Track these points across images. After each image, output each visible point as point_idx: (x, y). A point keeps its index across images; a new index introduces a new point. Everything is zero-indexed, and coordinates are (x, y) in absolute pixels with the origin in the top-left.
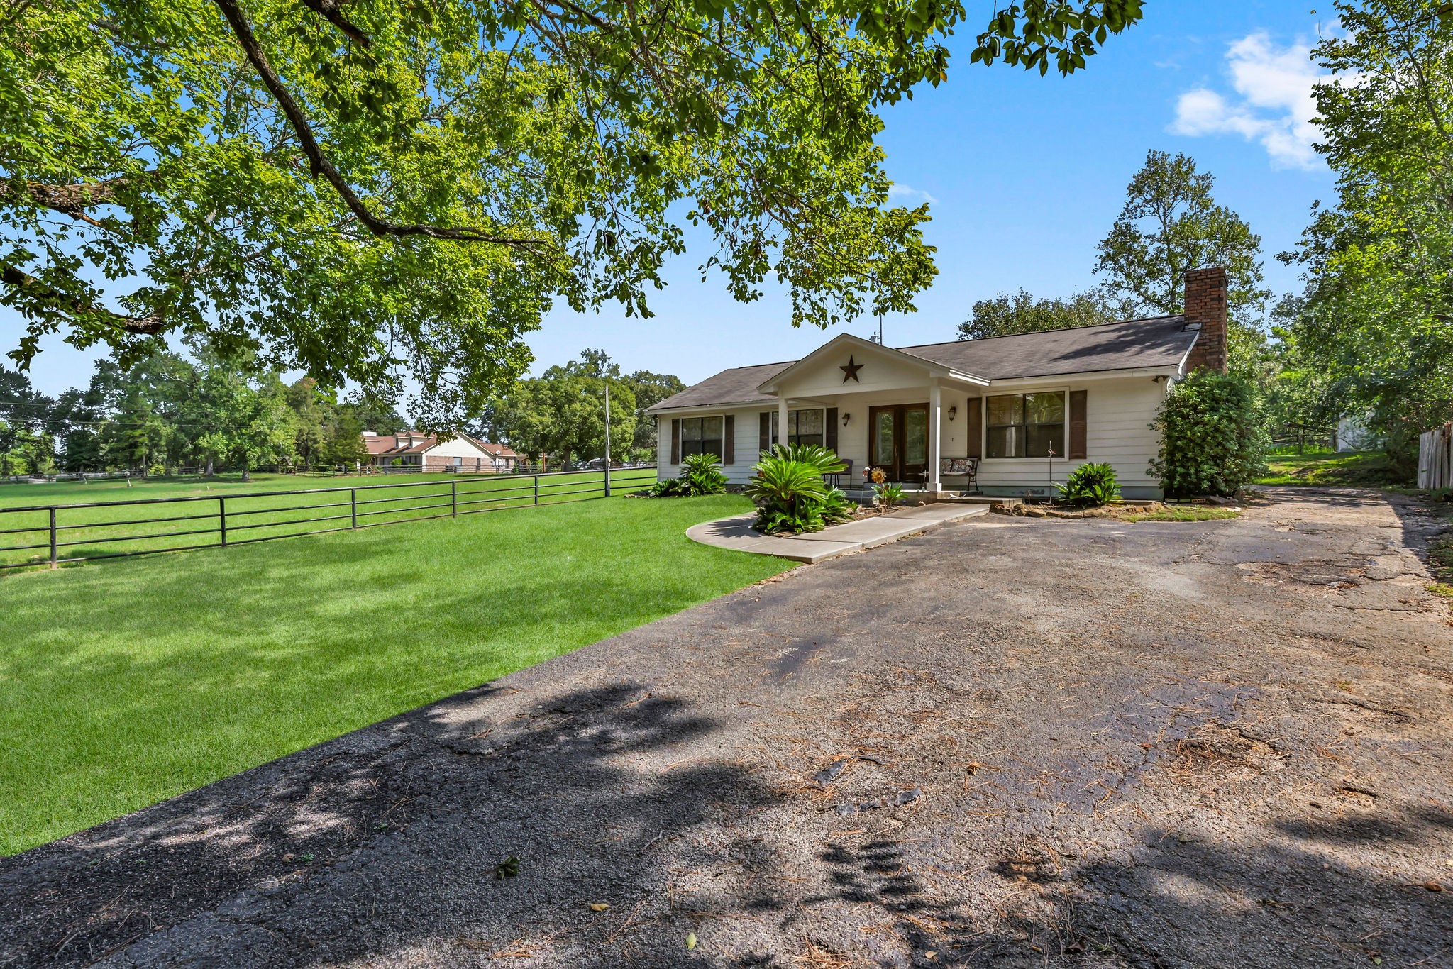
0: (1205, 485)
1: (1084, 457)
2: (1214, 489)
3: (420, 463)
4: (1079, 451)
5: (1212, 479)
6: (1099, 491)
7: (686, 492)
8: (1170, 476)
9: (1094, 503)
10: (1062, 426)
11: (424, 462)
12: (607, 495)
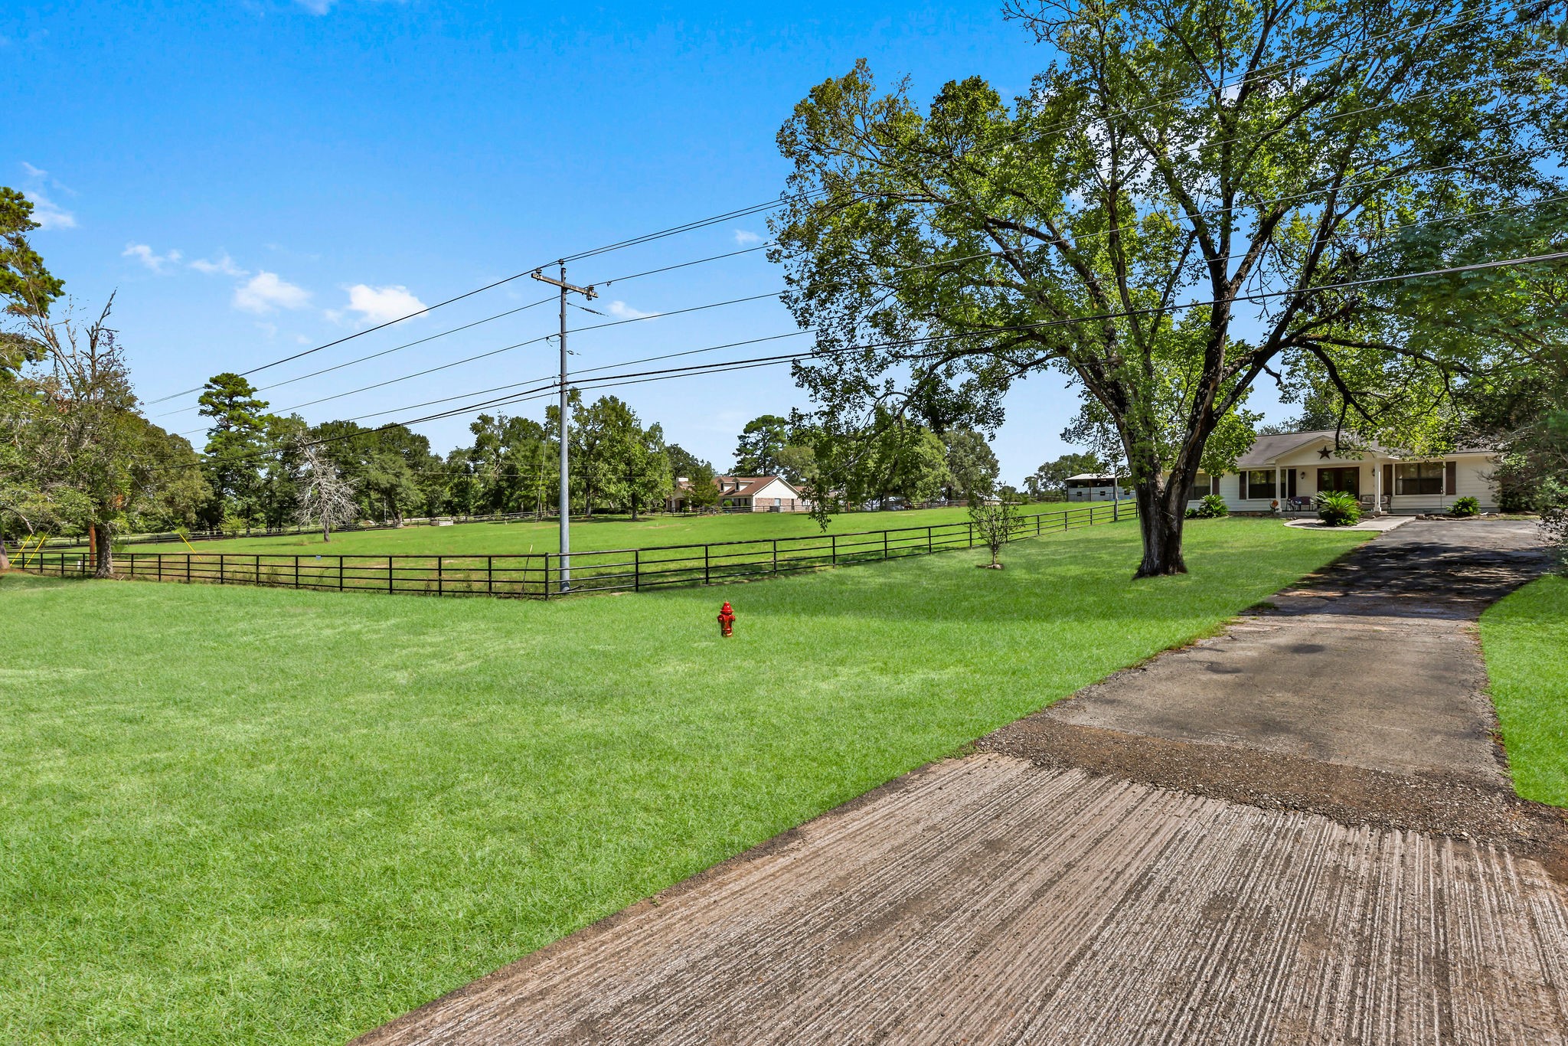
0: (1523, 506)
1: (1454, 493)
2: (1528, 508)
3: (751, 504)
4: (1451, 491)
5: (1526, 503)
6: (1471, 509)
7: (1210, 516)
8: (1504, 502)
9: (1468, 514)
10: (1441, 479)
11: (754, 504)
12: (1116, 519)
